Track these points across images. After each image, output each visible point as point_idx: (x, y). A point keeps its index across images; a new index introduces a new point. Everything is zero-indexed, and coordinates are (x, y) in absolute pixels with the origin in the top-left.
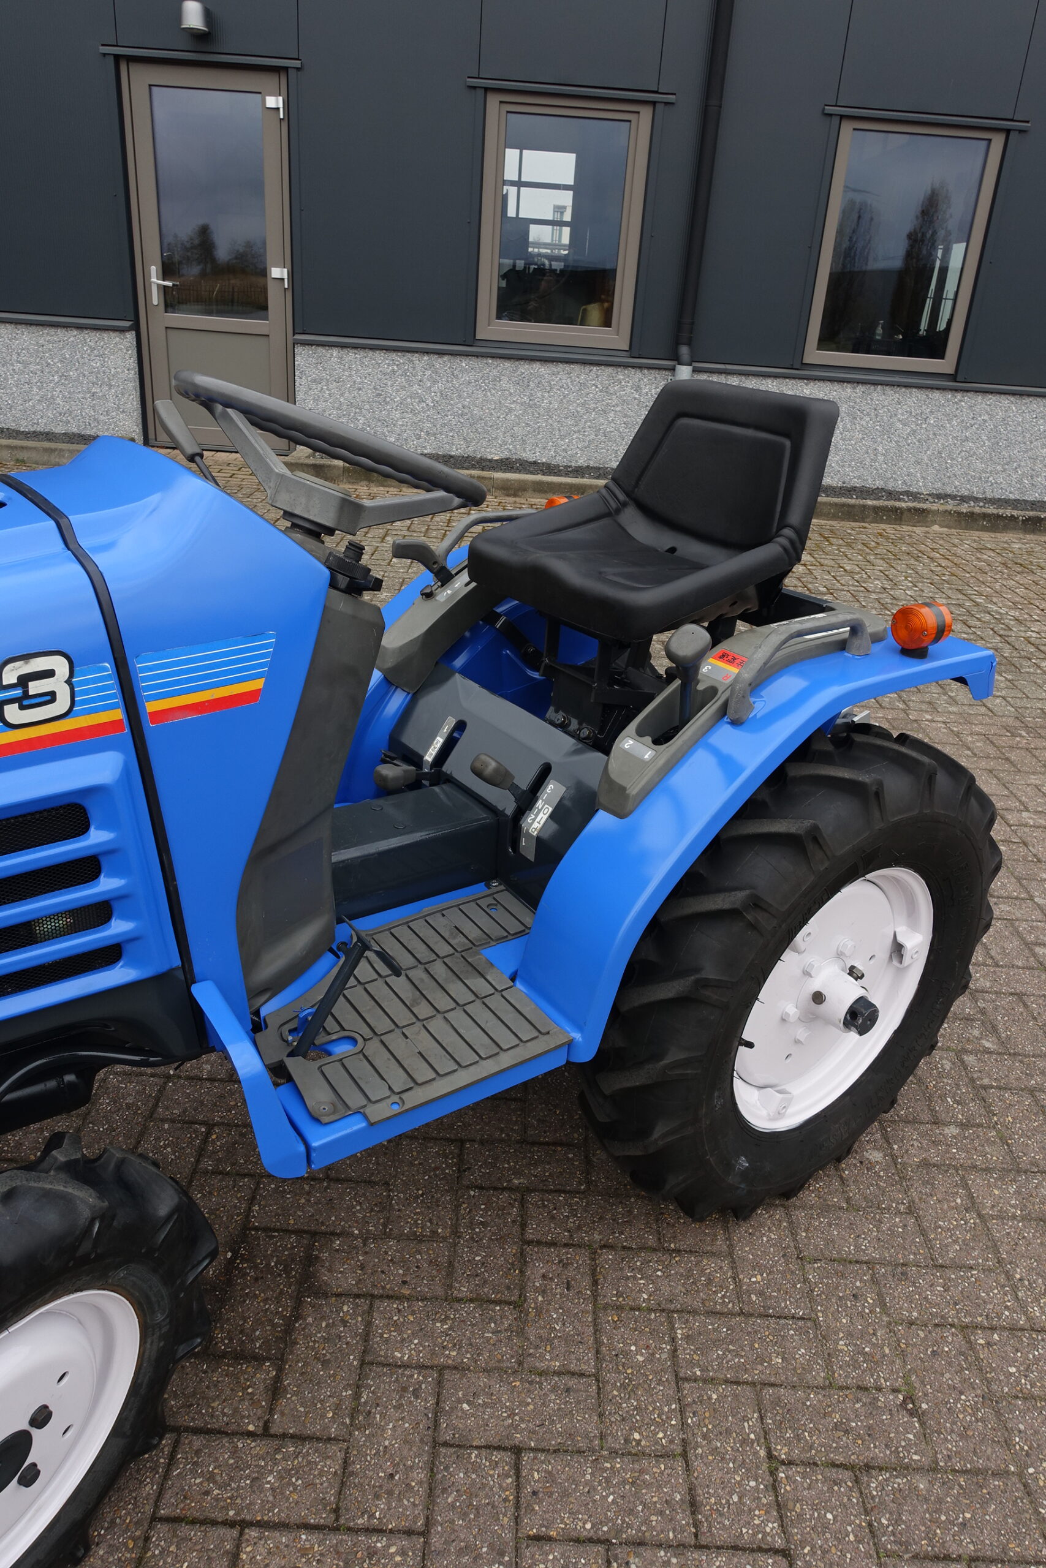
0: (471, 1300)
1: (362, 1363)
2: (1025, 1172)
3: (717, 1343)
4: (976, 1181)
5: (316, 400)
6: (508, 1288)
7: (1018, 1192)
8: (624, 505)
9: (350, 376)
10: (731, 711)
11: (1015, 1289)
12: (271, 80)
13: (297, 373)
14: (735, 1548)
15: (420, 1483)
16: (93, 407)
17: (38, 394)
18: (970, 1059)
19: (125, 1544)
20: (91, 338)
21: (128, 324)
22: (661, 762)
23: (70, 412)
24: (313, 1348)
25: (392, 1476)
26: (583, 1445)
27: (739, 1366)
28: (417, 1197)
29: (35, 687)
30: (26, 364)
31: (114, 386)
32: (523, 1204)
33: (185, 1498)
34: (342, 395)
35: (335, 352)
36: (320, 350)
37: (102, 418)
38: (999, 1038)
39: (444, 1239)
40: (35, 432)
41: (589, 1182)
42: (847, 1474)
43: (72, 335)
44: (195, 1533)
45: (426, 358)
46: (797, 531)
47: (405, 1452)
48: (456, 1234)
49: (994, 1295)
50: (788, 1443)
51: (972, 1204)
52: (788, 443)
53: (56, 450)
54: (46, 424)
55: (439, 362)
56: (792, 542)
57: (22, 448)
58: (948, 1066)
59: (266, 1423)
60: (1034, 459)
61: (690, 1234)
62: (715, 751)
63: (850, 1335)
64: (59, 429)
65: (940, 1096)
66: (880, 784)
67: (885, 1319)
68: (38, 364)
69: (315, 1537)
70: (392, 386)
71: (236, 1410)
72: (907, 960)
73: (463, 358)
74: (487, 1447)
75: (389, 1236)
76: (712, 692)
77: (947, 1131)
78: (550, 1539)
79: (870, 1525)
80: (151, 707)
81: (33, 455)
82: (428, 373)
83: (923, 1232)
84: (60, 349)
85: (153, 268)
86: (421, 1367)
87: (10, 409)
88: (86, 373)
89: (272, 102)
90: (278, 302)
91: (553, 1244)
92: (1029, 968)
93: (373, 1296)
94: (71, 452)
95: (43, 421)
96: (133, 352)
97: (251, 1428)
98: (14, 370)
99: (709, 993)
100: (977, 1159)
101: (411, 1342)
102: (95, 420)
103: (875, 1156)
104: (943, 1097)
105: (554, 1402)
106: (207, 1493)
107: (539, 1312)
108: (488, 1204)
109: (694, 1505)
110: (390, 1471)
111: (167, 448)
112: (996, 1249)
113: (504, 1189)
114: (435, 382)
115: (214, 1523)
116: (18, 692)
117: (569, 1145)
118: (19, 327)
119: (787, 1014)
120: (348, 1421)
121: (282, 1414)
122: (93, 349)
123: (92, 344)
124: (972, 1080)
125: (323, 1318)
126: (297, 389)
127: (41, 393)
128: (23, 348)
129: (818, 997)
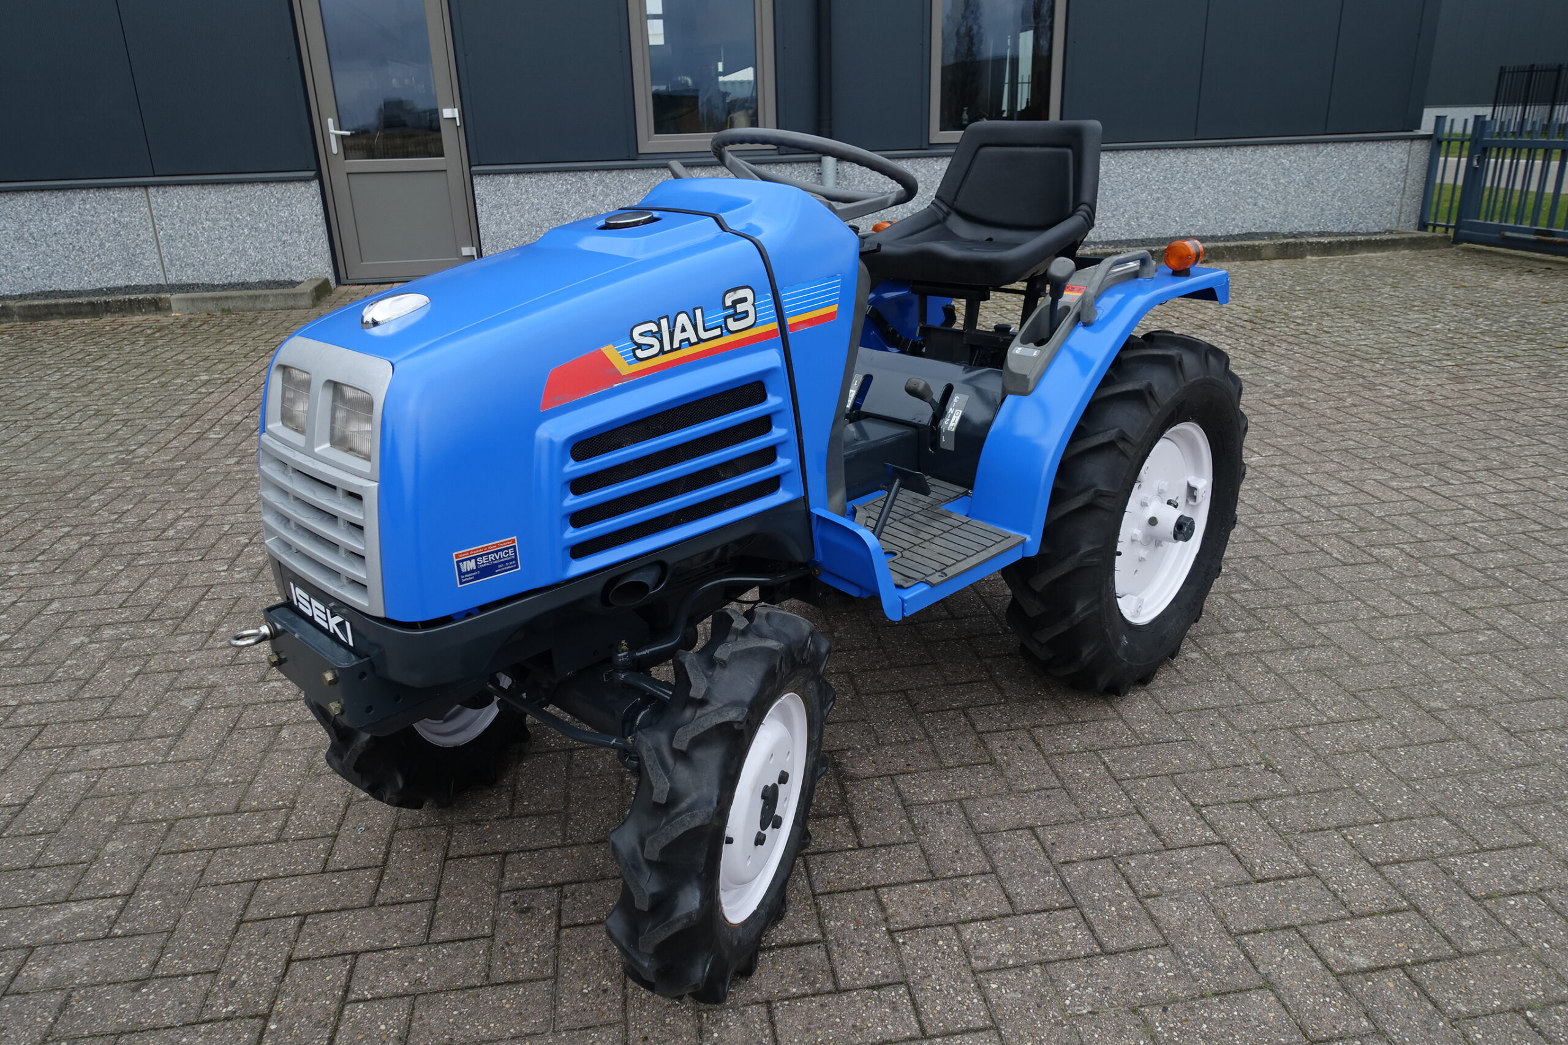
0: (959, 766)
1: (904, 807)
2: (1298, 648)
3: (1134, 760)
4: (1268, 659)
5: (498, 224)
6: (981, 756)
7: (1297, 659)
8: (948, 214)
9: (528, 198)
10: (1084, 318)
11: (1314, 706)
13: (478, 201)
14: (1191, 846)
15: (978, 852)
16: (285, 255)
17: (229, 248)
18: (1237, 596)
19: (805, 908)
20: (277, 190)
21: (312, 174)
22: (1046, 355)
23: (263, 262)
24: (867, 805)
25: (957, 852)
26: (1072, 818)
27: (1153, 768)
28: (890, 723)
29: (740, 308)
30: (215, 221)
31: (304, 232)
32: (966, 715)
33: (829, 883)
34: (522, 216)
35: (511, 178)
36: (497, 178)
37: (294, 263)
38: (1252, 582)
39: (922, 740)
40: (230, 284)
41: (1006, 698)
42: (1245, 805)
43: (259, 190)
44: (848, 896)
45: (596, 175)
46: (1090, 206)
47: (959, 840)
48: (927, 735)
49: (1302, 710)
50: (1201, 797)
51: (1269, 669)
52: (1069, 151)
53: (260, 296)
54: (239, 275)
55: (609, 178)
56: (1088, 213)
57: (227, 298)
58: (1223, 602)
59: (858, 843)
60: (1137, 203)
61: (1089, 711)
62: (1072, 351)
63: (1217, 743)
64: (253, 279)
65: (1224, 618)
66: (1181, 356)
67: (1237, 733)
68: (227, 220)
69: (925, 885)
70: (567, 203)
71: (834, 841)
72: (1199, 499)
73: (630, 172)
74: (1010, 830)
75: (883, 745)
76: (1067, 309)
77: (1236, 635)
78: (1074, 862)
79: (1269, 823)
80: (790, 321)
81: (239, 304)
82: (600, 188)
83: (1243, 688)
84: (248, 204)
85: (330, 121)
86: (945, 802)
87: (203, 264)
88: (275, 223)
90: (451, 140)
91: (998, 731)
92: (1257, 541)
93: (890, 775)
94: (274, 296)
95: (236, 273)
96: (318, 198)
97: (850, 846)
98: (203, 228)
99: (1102, 502)
100: (1265, 647)
101: (931, 792)
102: (288, 266)
103: (1195, 655)
104: (1227, 618)
105: (1042, 804)
106: (842, 878)
107: (1008, 764)
108: (943, 721)
109: (1156, 833)
110: (954, 849)
111: (359, 284)
112: (1294, 689)
113: (948, 710)
114: (607, 195)
115: (855, 890)
116: (731, 311)
117: (981, 681)
118: (206, 187)
119: (1136, 535)
120: (912, 833)
121: (867, 837)
122: (280, 201)
123: (279, 195)
124: (1243, 607)
125: (863, 790)
126: (479, 216)
127: (232, 246)
128: (211, 208)
129: (1153, 521)
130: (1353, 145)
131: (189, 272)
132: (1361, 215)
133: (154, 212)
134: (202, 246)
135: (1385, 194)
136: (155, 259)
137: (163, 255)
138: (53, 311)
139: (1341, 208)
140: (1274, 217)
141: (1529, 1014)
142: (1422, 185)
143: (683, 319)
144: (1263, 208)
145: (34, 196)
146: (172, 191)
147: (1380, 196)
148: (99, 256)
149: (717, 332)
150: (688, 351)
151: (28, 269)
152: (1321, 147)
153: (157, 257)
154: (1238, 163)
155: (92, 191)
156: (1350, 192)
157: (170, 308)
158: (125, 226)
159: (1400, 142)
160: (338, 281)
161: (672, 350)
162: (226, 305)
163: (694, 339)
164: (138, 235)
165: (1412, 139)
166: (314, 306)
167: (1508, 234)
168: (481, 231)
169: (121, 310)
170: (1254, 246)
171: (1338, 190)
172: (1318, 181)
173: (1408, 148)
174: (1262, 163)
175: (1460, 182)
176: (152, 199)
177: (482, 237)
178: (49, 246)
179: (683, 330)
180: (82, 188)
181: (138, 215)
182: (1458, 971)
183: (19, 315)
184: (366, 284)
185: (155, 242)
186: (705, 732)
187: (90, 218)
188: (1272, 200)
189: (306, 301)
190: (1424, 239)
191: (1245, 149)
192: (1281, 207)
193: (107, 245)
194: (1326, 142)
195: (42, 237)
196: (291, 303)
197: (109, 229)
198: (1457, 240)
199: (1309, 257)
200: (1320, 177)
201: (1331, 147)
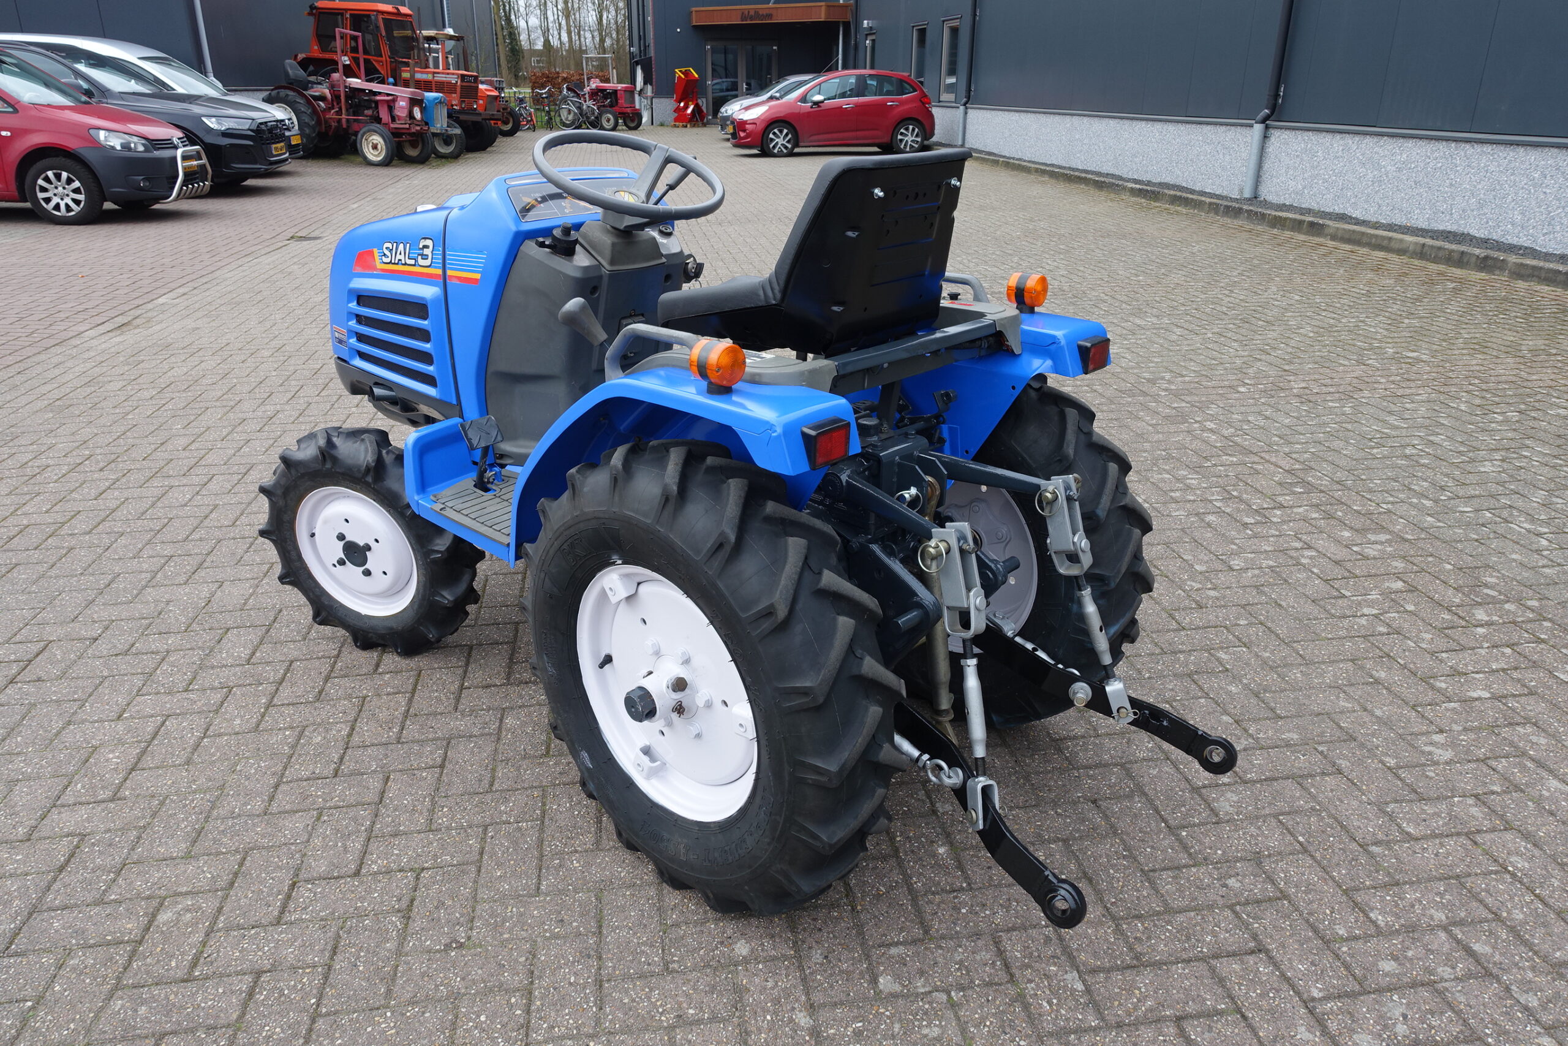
29: (425, 252)
63: (522, 914)
80: (449, 272)
116: (421, 252)
141: (29, 1004)
143: (401, 247)
149: (413, 262)
150: (400, 267)
161: (394, 264)
163: (403, 262)
182: (105, 977)
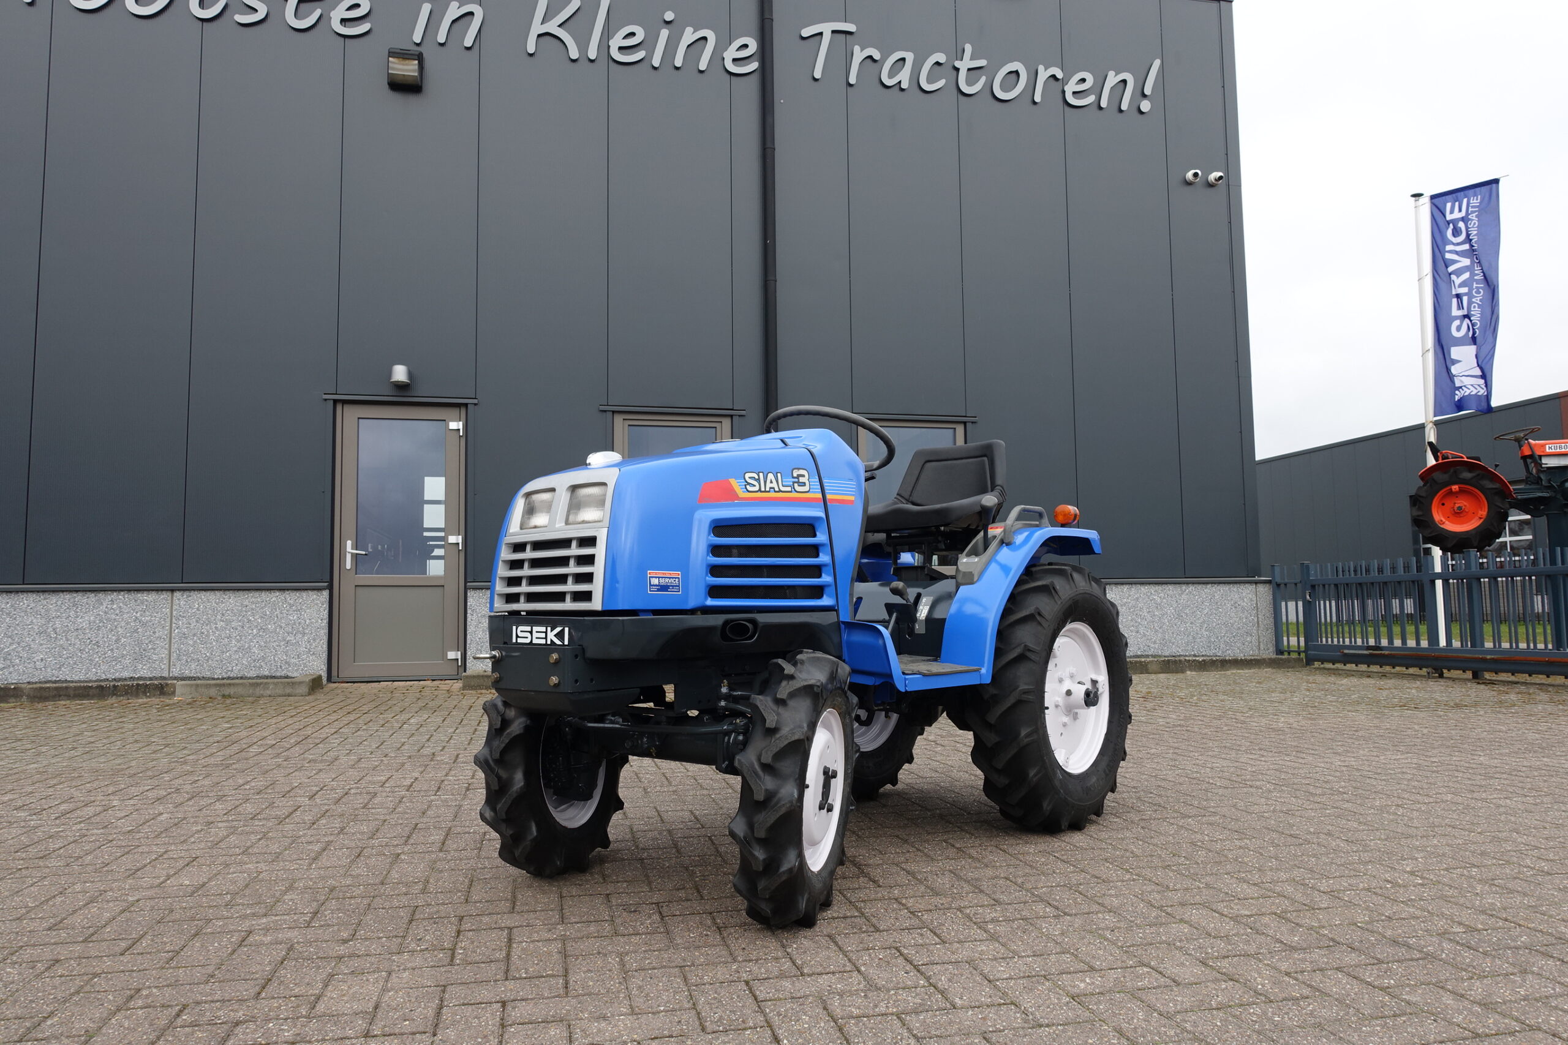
0: (946, 860)
1: (908, 873)
6: (961, 856)
10: (1005, 544)
12: (455, 412)
13: (469, 611)
15: (968, 886)
16: (286, 653)
17: (236, 646)
20: (291, 597)
21: (323, 585)
22: (981, 564)
23: (264, 659)
24: (880, 873)
25: (952, 886)
26: (1034, 874)
27: (1091, 857)
29: (802, 480)
30: (228, 622)
31: (307, 634)
39: (915, 852)
40: (229, 678)
43: (274, 597)
46: (1002, 487)
48: (919, 850)
49: (1198, 837)
50: (1128, 866)
51: (1172, 824)
52: (985, 459)
53: (261, 683)
54: (239, 670)
56: (1001, 491)
57: (227, 686)
61: (1039, 839)
63: (1137, 849)
64: (253, 673)
67: (1151, 845)
68: (240, 621)
69: (932, 897)
72: (1100, 690)
74: (990, 879)
76: (995, 537)
83: (1153, 831)
84: (262, 608)
85: (349, 543)
86: (939, 871)
87: (208, 660)
88: (283, 625)
89: (453, 425)
90: (452, 561)
91: (972, 847)
93: (894, 863)
94: (274, 684)
95: (237, 668)
96: (326, 606)
98: (216, 628)
101: (927, 868)
102: (286, 663)
105: (1012, 870)
107: (983, 858)
109: (1097, 878)
111: (348, 682)
116: (796, 480)
118: (227, 593)
119: (1058, 701)
120: (917, 881)
121: (883, 884)
122: (291, 606)
123: (292, 602)
126: (468, 623)
127: (239, 644)
128: (228, 610)
129: (1069, 693)
130: (1209, 586)
131: (193, 666)
132: (1226, 643)
133: (174, 613)
134: (211, 643)
135: (1243, 627)
136: (164, 654)
137: (172, 650)
138: (61, 693)
139: (1209, 637)
140: (1155, 643)
142: (1272, 620)
143: (771, 476)
144: (1145, 635)
145: (68, 596)
146: (195, 595)
147: (1239, 628)
148: (112, 650)
149: (789, 489)
150: (772, 495)
151: (42, 660)
152: (1184, 587)
153: (167, 652)
154: (1118, 598)
155: (122, 593)
156: (1215, 624)
157: (174, 693)
158: (144, 625)
159: (1247, 585)
160: (329, 679)
161: (765, 491)
162: (227, 691)
163: (777, 489)
164: (154, 633)
165: (1256, 583)
166: (309, 694)
167: (1346, 651)
168: (468, 637)
169: (127, 693)
170: (1141, 662)
171: (1204, 622)
172: (1186, 614)
173: (1254, 590)
174: (1137, 598)
175: (1301, 618)
176: (176, 602)
177: (468, 642)
178: (67, 640)
179: (771, 482)
180: (113, 590)
181: (159, 615)
183: (28, 696)
184: (354, 682)
185: (168, 640)
186: (796, 690)
187: (114, 616)
188: (1151, 629)
189: (304, 689)
190: (1281, 659)
191: (1122, 587)
192: (1160, 635)
193: (123, 640)
194: (1188, 583)
195: (64, 632)
196: (288, 690)
197: (129, 626)
198: (1309, 662)
199: (1188, 672)
200: (1187, 611)
201: (1191, 588)
